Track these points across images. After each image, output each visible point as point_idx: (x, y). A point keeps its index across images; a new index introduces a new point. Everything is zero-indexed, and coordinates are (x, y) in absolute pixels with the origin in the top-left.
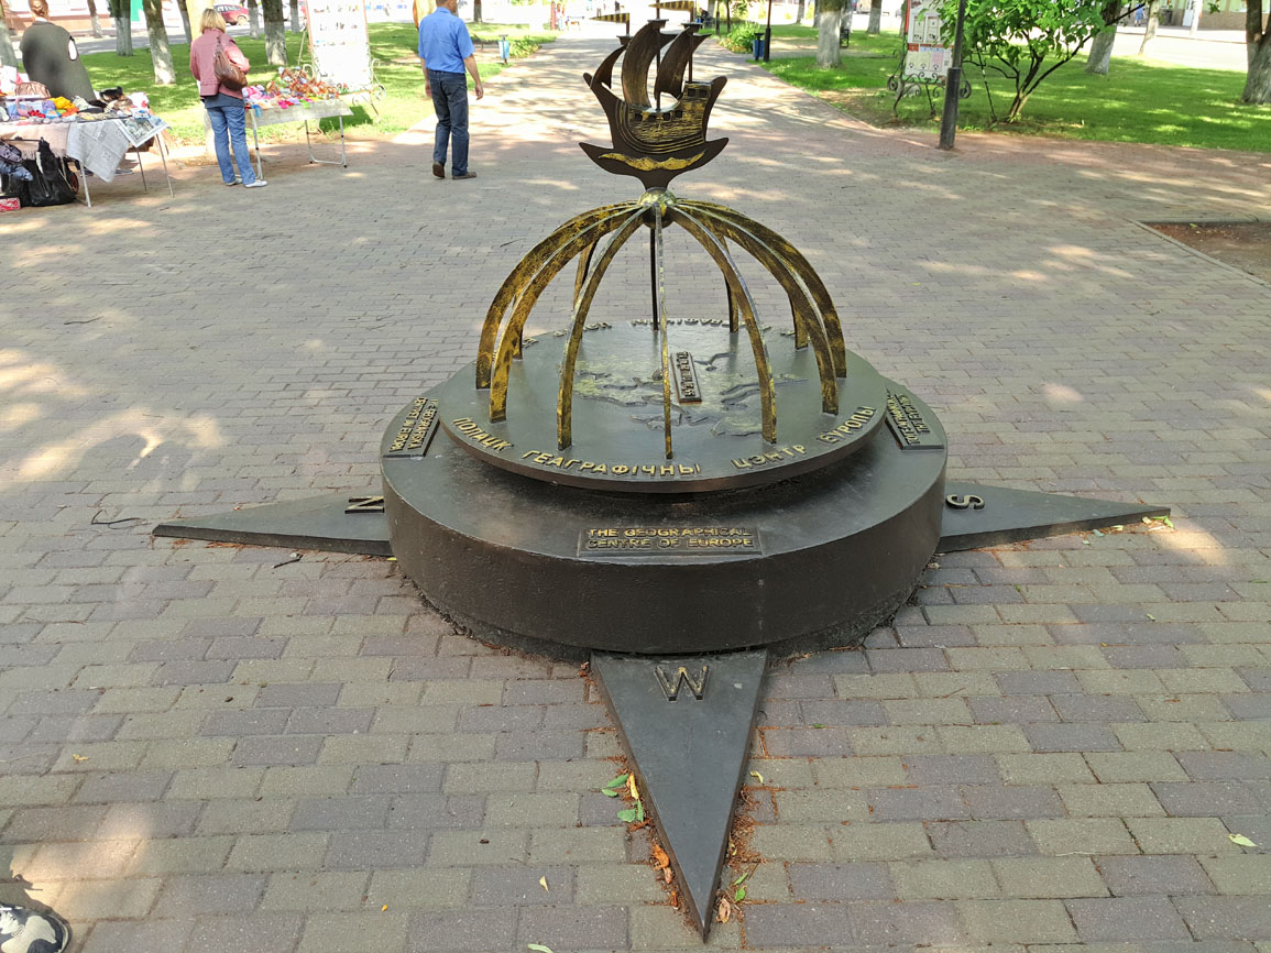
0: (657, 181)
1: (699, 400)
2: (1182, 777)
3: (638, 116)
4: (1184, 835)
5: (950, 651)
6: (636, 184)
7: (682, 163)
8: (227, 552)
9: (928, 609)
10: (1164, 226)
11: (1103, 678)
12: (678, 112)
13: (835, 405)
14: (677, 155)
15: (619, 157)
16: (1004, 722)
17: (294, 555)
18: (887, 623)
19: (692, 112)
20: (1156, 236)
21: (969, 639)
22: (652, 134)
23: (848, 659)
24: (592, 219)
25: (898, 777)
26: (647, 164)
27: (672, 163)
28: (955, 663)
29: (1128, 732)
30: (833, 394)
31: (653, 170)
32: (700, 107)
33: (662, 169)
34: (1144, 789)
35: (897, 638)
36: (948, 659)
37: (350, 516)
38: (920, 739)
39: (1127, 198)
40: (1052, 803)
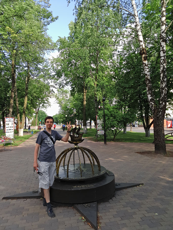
0: (76, 144)
1: (83, 171)
2: (149, 209)
3: (74, 137)
4: (150, 214)
5: (120, 201)
6: (74, 145)
7: (79, 142)
8: (15, 200)
9: (116, 197)
10: (138, 152)
11: (138, 201)
12: (79, 136)
13: (100, 170)
14: (79, 141)
15: (72, 142)
16: (127, 207)
17: (26, 200)
18: (111, 199)
19: (80, 136)
20: (137, 154)
21: (122, 199)
22: (76, 139)
23: (107, 203)
24: (69, 149)
25: (116, 213)
26: (75, 142)
27: (78, 142)
28: (120, 202)
29: (142, 206)
30: (100, 169)
31: (76, 143)
32: (81, 136)
33: (77, 143)
34: (145, 211)
35: (113, 200)
36: (119, 201)
37: (33, 193)
38: (118, 209)
39: (132, 149)
40: (135, 213)
